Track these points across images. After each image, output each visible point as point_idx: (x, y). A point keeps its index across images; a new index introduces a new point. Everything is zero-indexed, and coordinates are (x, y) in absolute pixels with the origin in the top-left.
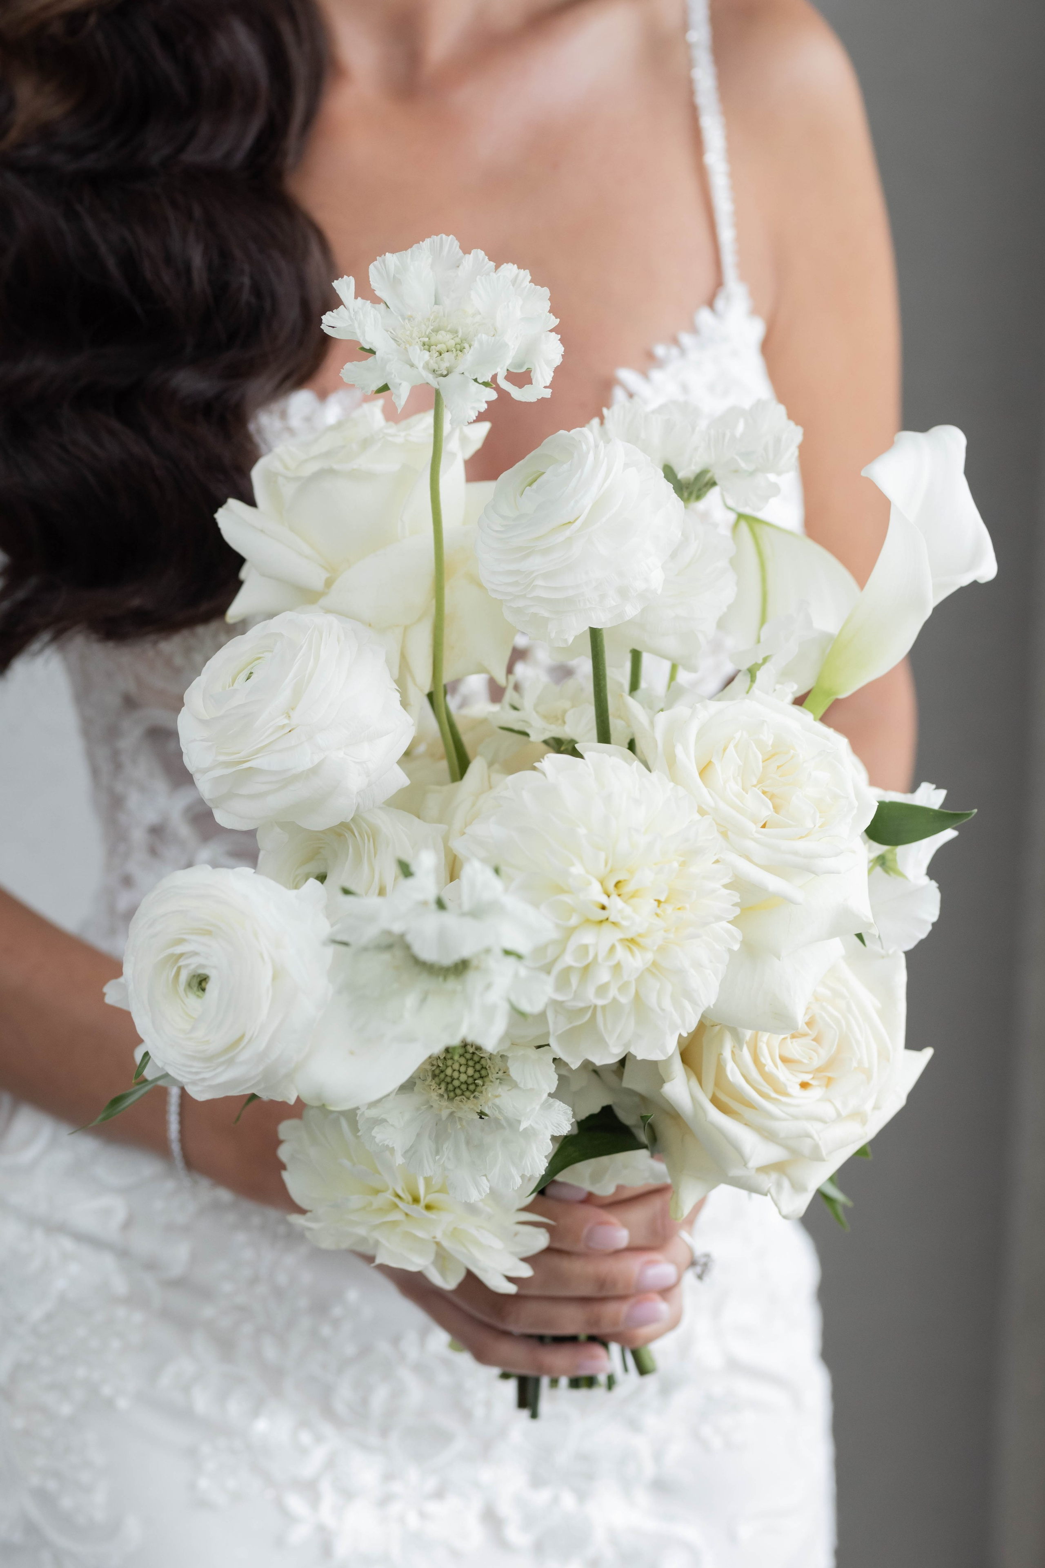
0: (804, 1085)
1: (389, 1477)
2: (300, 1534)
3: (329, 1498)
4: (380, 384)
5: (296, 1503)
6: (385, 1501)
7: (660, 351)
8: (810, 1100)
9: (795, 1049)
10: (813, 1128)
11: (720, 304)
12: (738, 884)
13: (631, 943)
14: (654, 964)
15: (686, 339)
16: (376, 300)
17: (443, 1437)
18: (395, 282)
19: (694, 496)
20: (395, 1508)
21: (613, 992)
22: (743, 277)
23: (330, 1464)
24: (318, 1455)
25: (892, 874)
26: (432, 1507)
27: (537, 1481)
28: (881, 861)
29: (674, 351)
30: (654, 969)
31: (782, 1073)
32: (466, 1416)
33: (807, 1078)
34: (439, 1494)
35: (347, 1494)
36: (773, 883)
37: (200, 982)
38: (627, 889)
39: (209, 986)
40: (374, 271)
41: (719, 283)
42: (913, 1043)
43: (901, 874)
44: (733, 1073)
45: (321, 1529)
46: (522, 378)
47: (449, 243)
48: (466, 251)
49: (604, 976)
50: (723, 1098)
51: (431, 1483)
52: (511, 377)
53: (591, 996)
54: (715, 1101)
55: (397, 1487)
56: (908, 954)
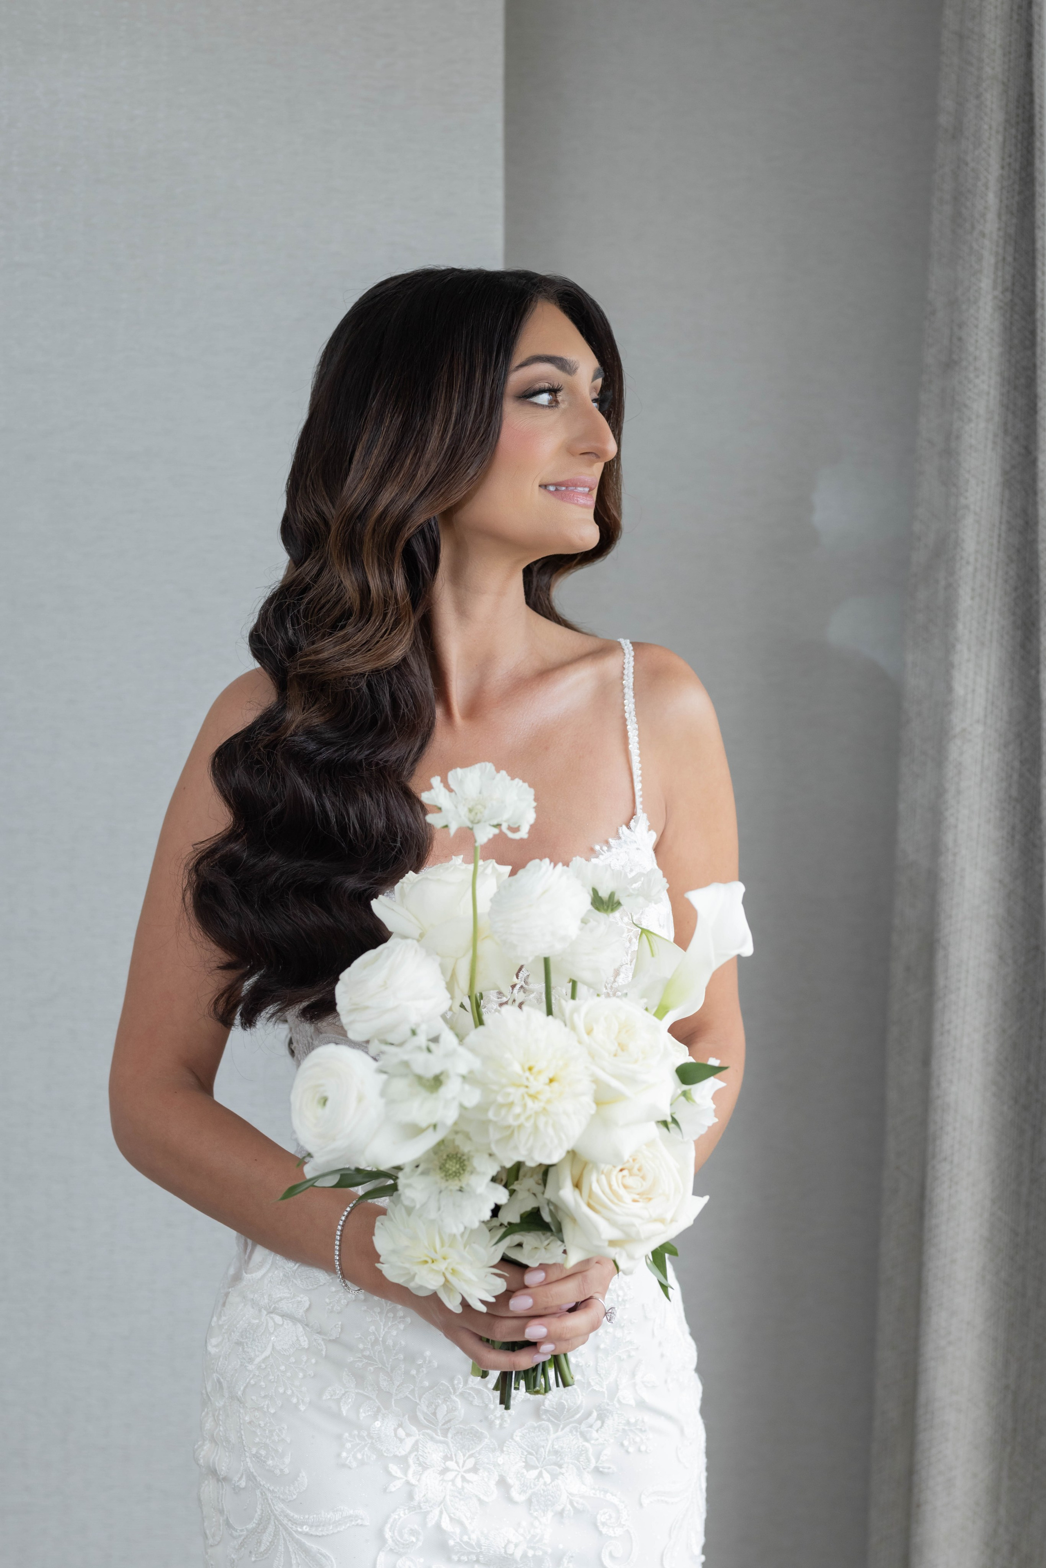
0: (635, 1201)
1: (446, 1458)
2: (396, 1486)
3: (413, 1468)
4: (445, 824)
5: (394, 1469)
6: (445, 1470)
7: (597, 848)
8: (637, 1208)
9: (630, 1181)
10: (637, 1222)
11: (632, 823)
12: (596, 1081)
13: (534, 1097)
14: (544, 1109)
15: (612, 841)
16: (451, 790)
17: (477, 1436)
18: (461, 782)
19: (610, 910)
20: (450, 1476)
21: (522, 1119)
22: (644, 811)
23: (415, 1447)
24: (409, 1442)
25: (690, 1101)
26: (470, 1476)
27: (528, 1466)
28: (685, 1094)
29: (605, 848)
30: (544, 1110)
31: (622, 1191)
32: (491, 1425)
33: (637, 1197)
34: (475, 1470)
35: (424, 1467)
36: (615, 1083)
37: (324, 1101)
38: (535, 1070)
39: (328, 1103)
40: (451, 775)
41: (634, 814)
42: (697, 1192)
43: (694, 1101)
44: (595, 1187)
45: (408, 1483)
46: (515, 830)
47: (489, 767)
48: (498, 771)
49: (517, 1110)
50: (592, 1203)
51: (470, 1463)
52: (510, 829)
53: (511, 1121)
54: (589, 1205)
55: (451, 1464)
56: (695, 1142)
